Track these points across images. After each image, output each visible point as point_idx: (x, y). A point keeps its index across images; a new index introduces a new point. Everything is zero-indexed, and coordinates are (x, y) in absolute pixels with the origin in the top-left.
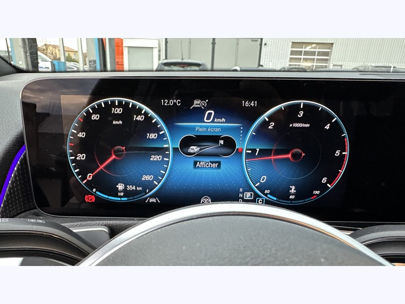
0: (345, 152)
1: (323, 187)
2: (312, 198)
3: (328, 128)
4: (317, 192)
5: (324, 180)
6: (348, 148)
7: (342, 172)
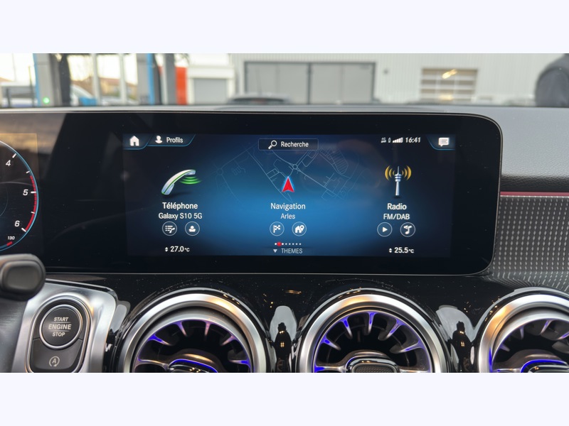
0: (33, 191)
1: (17, 232)
2: (7, 245)
3: (9, 164)
4: (12, 238)
5: (17, 224)
6: (36, 186)
7: (35, 213)
